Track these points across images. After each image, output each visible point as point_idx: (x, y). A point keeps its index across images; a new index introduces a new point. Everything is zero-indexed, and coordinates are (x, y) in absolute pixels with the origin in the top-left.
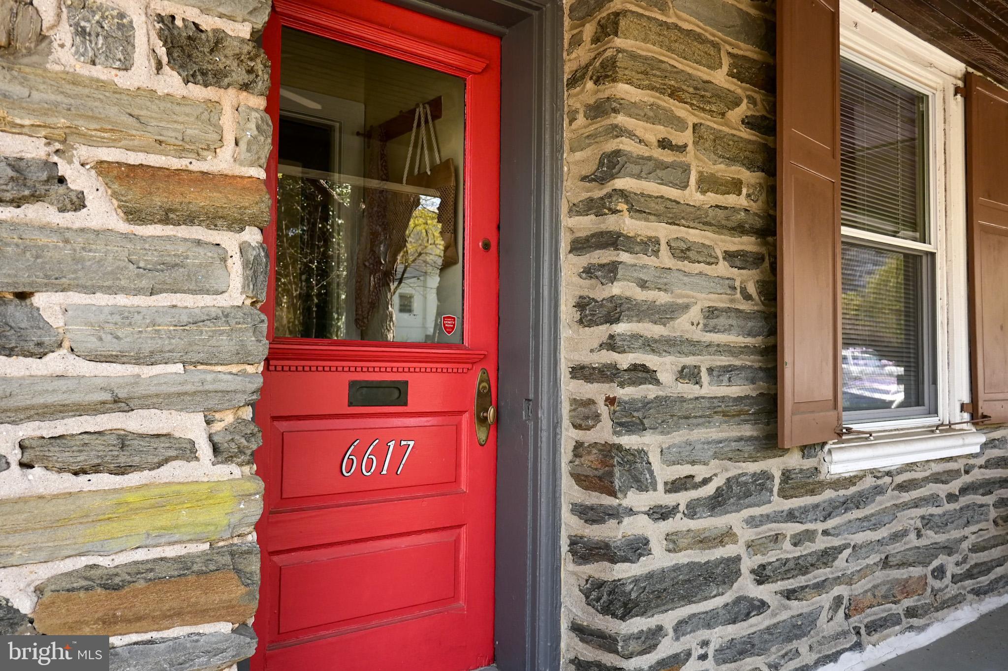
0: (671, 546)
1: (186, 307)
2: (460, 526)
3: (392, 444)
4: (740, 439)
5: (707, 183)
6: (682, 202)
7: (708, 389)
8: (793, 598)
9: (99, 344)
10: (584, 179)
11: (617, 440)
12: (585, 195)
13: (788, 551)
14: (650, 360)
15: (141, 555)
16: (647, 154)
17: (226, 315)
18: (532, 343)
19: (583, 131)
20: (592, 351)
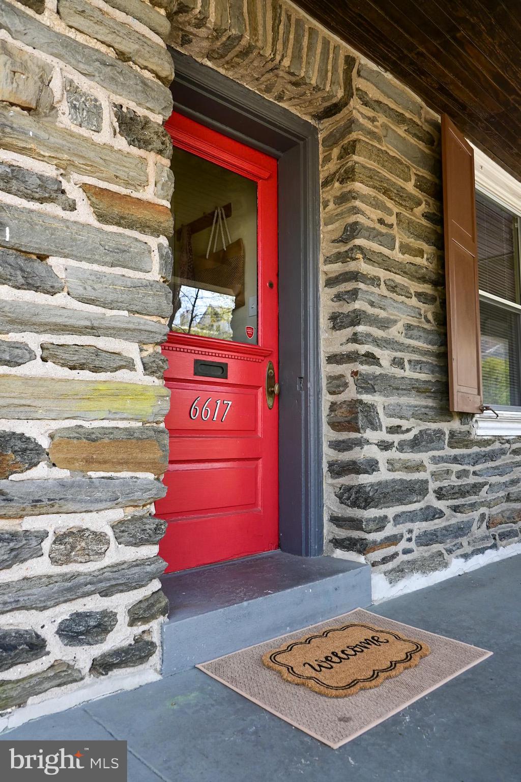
0: (390, 467)
1: (130, 277)
2: (258, 459)
3: (219, 402)
4: (426, 407)
5: (405, 249)
6: (391, 258)
7: (408, 373)
8: (458, 511)
9: (84, 291)
10: (333, 241)
11: (360, 397)
12: (335, 251)
13: (454, 481)
14: (377, 351)
15: (106, 424)
16: (372, 226)
17: (150, 285)
18: (303, 343)
19: (333, 212)
20: (341, 345)
